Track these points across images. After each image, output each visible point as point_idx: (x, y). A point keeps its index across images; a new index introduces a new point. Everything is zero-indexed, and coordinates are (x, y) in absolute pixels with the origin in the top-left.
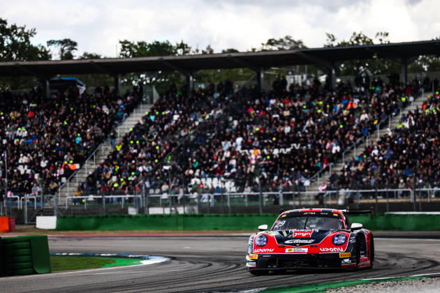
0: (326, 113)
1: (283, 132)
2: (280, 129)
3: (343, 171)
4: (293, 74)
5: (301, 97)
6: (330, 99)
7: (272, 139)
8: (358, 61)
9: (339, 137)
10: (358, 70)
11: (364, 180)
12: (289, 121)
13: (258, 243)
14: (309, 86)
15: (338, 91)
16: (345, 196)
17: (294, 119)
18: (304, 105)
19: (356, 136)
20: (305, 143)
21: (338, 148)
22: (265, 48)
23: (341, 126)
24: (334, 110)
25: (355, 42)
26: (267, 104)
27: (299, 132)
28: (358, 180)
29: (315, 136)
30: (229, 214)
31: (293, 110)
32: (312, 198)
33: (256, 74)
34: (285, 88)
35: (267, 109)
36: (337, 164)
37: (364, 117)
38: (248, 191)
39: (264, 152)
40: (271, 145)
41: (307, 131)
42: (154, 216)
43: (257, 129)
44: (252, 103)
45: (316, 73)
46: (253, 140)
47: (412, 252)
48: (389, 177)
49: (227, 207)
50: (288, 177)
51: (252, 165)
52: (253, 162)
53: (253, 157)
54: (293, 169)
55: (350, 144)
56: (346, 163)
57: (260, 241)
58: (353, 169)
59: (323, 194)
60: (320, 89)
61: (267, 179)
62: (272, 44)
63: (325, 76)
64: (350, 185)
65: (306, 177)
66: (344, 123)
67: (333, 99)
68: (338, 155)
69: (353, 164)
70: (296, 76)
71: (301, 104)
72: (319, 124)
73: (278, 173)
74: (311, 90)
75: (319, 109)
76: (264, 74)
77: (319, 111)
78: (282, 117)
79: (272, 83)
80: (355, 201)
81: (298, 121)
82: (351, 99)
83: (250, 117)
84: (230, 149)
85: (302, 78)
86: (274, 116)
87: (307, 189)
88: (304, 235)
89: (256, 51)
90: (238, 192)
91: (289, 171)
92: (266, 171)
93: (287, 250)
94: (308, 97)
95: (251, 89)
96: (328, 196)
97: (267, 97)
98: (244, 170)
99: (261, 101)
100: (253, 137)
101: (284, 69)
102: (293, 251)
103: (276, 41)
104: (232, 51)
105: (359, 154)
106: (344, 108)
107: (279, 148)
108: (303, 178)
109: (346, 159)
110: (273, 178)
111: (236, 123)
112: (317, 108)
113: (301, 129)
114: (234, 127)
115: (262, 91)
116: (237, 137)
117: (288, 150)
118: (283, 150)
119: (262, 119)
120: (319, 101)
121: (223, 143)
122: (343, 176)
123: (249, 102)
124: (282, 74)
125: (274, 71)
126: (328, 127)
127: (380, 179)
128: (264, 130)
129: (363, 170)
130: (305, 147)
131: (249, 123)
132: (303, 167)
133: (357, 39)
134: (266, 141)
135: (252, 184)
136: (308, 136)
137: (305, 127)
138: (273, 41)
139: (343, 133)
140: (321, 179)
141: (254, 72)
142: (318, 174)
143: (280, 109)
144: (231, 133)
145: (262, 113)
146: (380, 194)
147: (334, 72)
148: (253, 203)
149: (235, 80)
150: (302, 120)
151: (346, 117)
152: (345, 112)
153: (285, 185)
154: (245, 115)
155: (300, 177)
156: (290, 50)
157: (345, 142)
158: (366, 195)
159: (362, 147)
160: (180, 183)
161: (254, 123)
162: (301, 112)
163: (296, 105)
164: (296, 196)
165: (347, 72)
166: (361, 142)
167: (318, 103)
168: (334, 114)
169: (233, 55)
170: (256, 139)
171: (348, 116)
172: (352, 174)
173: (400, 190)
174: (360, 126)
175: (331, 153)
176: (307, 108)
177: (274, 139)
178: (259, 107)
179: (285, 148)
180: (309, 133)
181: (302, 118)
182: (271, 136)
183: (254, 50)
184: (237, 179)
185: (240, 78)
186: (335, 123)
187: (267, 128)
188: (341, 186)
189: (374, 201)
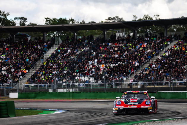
0: (133, 49)
1: (115, 57)
2: (113, 56)
3: (140, 74)
4: (119, 32)
5: (122, 42)
6: (135, 43)
7: (110, 60)
8: (146, 27)
9: (138, 59)
10: (146, 31)
11: (149, 77)
12: (117, 52)
13: (118, 104)
14: (126, 38)
15: (138, 40)
16: (141, 84)
17: (119, 52)
18: (123, 46)
19: (146, 59)
20: (124, 62)
21: (138, 64)
22: (107, 21)
23: (139, 55)
24: (136, 48)
25: (145, 19)
26: (108, 45)
27: (121, 57)
28: (146, 77)
29: (128, 59)
30: (92, 92)
31: (119, 47)
32: (127, 85)
33: (103, 32)
34: (116, 38)
35: (108, 47)
36: (137, 71)
37: (149, 51)
38: (100, 82)
39: (106, 66)
40: (110, 62)
41: (125, 57)
42: (60, 93)
43: (104, 56)
44: (102, 45)
45: (129, 32)
46: (102, 60)
47: (169, 108)
48: (160, 76)
49: (91, 89)
50: (117, 76)
51: (101, 71)
52: (102, 70)
53: (102, 67)
54: (119, 73)
55: (143, 62)
56: (141, 70)
57: (118, 103)
58: (144, 73)
59: (131, 83)
60: (130, 39)
61: (107, 77)
62: (110, 20)
63: (132, 33)
64: (143, 80)
65: (124, 76)
66: (140, 53)
67: (136, 43)
68: (138, 67)
69: (144, 71)
70: (120, 33)
71: (122, 45)
72: (130, 54)
73: (112, 74)
74: (126, 39)
75: (130, 47)
76: (107, 32)
77: (130, 48)
78: (114, 51)
79: (110, 36)
80: (145, 87)
81: (121, 52)
82: (144, 43)
83: (101, 51)
84: (92, 64)
85: (123, 34)
86: (111, 50)
87: (124, 81)
88: (134, 101)
89: (103, 22)
90: (95, 82)
91: (117, 74)
92: (107, 74)
93: (129, 106)
94: (125, 42)
95: (101, 39)
96: (134, 84)
97: (108, 42)
98: (98, 73)
99: (105, 44)
100: (102, 59)
101: (115, 30)
102: (131, 107)
103: (111, 18)
104: (93, 22)
105: (147, 66)
106: (141, 47)
107: (113, 64)
108: (123, 77)
109: (141, 69)
110: (110, 77)
111: (94, 53)
112: (129, 47)
113: (122, 56)
114: (94, 55)
115: (106, 40)
116: (95, 59)
117: (117, 65)
118: (115, 65)
119: (105, 52)
120: (130, 44)
121: (89, 62)
122: (140, 76)
123: (100, 44)
124: (114, 32)
125: (111, 31)
126: (133, 55)
127: (156, 77)
128: (107, 56)
129: (148, 73)
130: (124, 64)
131: (100, 53)
132: (123, 72)
133: (146, 18)
134: (107, 61)
135: (101, 79)
136: (125, 59)
137: (124, 55)
138: (110, 18)
139: (140, 57)
140: (131, 77)
141: (102, 31)
142: (129, 75)
143: (113, 47)
144: (93, 57)
145: (106, 49)
146: (155, 83)
147: (136, 31)
148: (102, 87)
149: (94, 35)
150: (123, 52)
151: (141, 51)
152: (141, 49)
153: (116, 79)
154: (98, 50)
155: (122, 76)
156: (118, 22)
157: (141, 61)
158: (150, 84)
159: (148, 64)
160: (71, 79)
161: (102, 53)
162: (122, 49)
163: (120, 45)
164: (120, 84)
165: (142, 32)
166: (148, 61)
167: (129, 45)
168: (136, 49)
169: (93, 24)
170: (103, 60)
171: (142, 50)
172: (144, 75)
173: (164, 82)
174: (147, 55)
175: (135, 66)
176: (125, 47)
177: (111, 60)
178: (105, 46)
179: (115, 64)
180: (126, 58)
181: (123, 51)
182: (109, 59)
183: (102, 22)
184: (95, 77)
185: (96, 34)
186: (137, 53)
187: (108, 55)
188: (139, 80)
189: (153, 86)
